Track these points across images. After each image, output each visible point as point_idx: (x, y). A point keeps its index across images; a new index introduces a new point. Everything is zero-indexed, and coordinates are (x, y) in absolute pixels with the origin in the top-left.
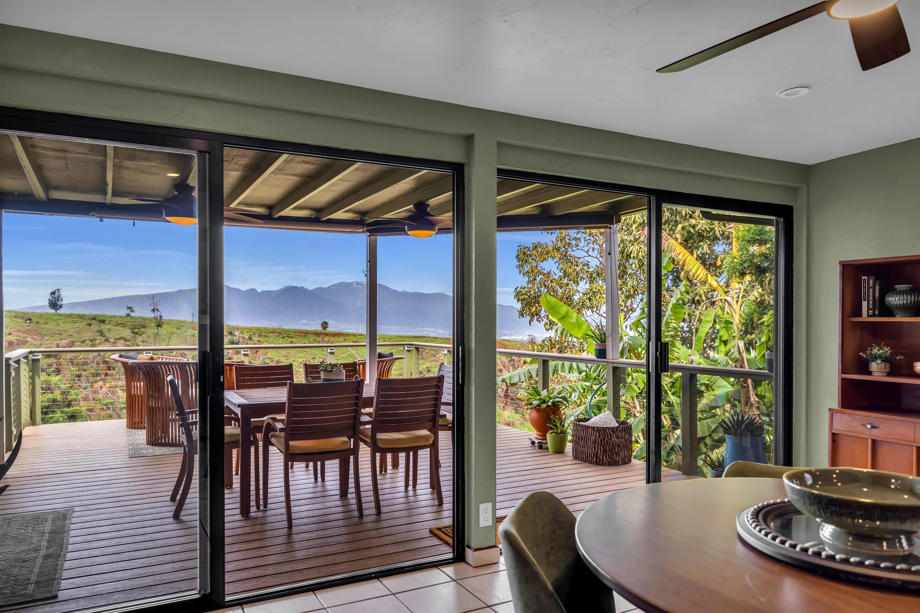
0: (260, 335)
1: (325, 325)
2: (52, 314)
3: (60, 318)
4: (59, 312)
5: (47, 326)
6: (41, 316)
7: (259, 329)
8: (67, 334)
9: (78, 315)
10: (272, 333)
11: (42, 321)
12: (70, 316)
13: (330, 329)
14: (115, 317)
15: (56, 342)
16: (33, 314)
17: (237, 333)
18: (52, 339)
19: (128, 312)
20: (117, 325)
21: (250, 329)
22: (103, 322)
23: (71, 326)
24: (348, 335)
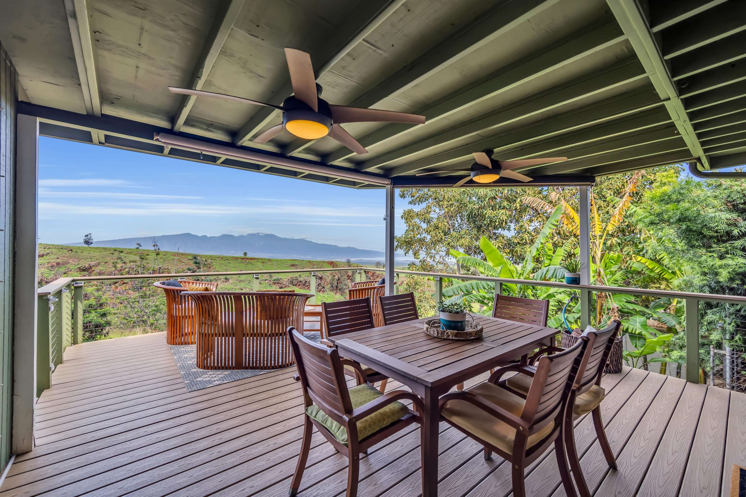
0: (211, 259)
1: (245, 254)
2: (86, 247)
3: (91, 249)
4: (90, 246)
5: (82, 254)
6: (79, 248)
7: (211, 256)
8: (96, 258)
9: (102, 248)
10: (218, 258)
11: (79, 251)
12: (97, 248)
13: (248, 256)
14: (126, 249)
15: (88, 263)
16: (73, 247)
17: (198, 258)
18: (86, 261)
19: (138, 246)
20: (127, 253)
21: (206, 256)
22: (122, 252)
23: (98, 254)
24: (259, 259)
